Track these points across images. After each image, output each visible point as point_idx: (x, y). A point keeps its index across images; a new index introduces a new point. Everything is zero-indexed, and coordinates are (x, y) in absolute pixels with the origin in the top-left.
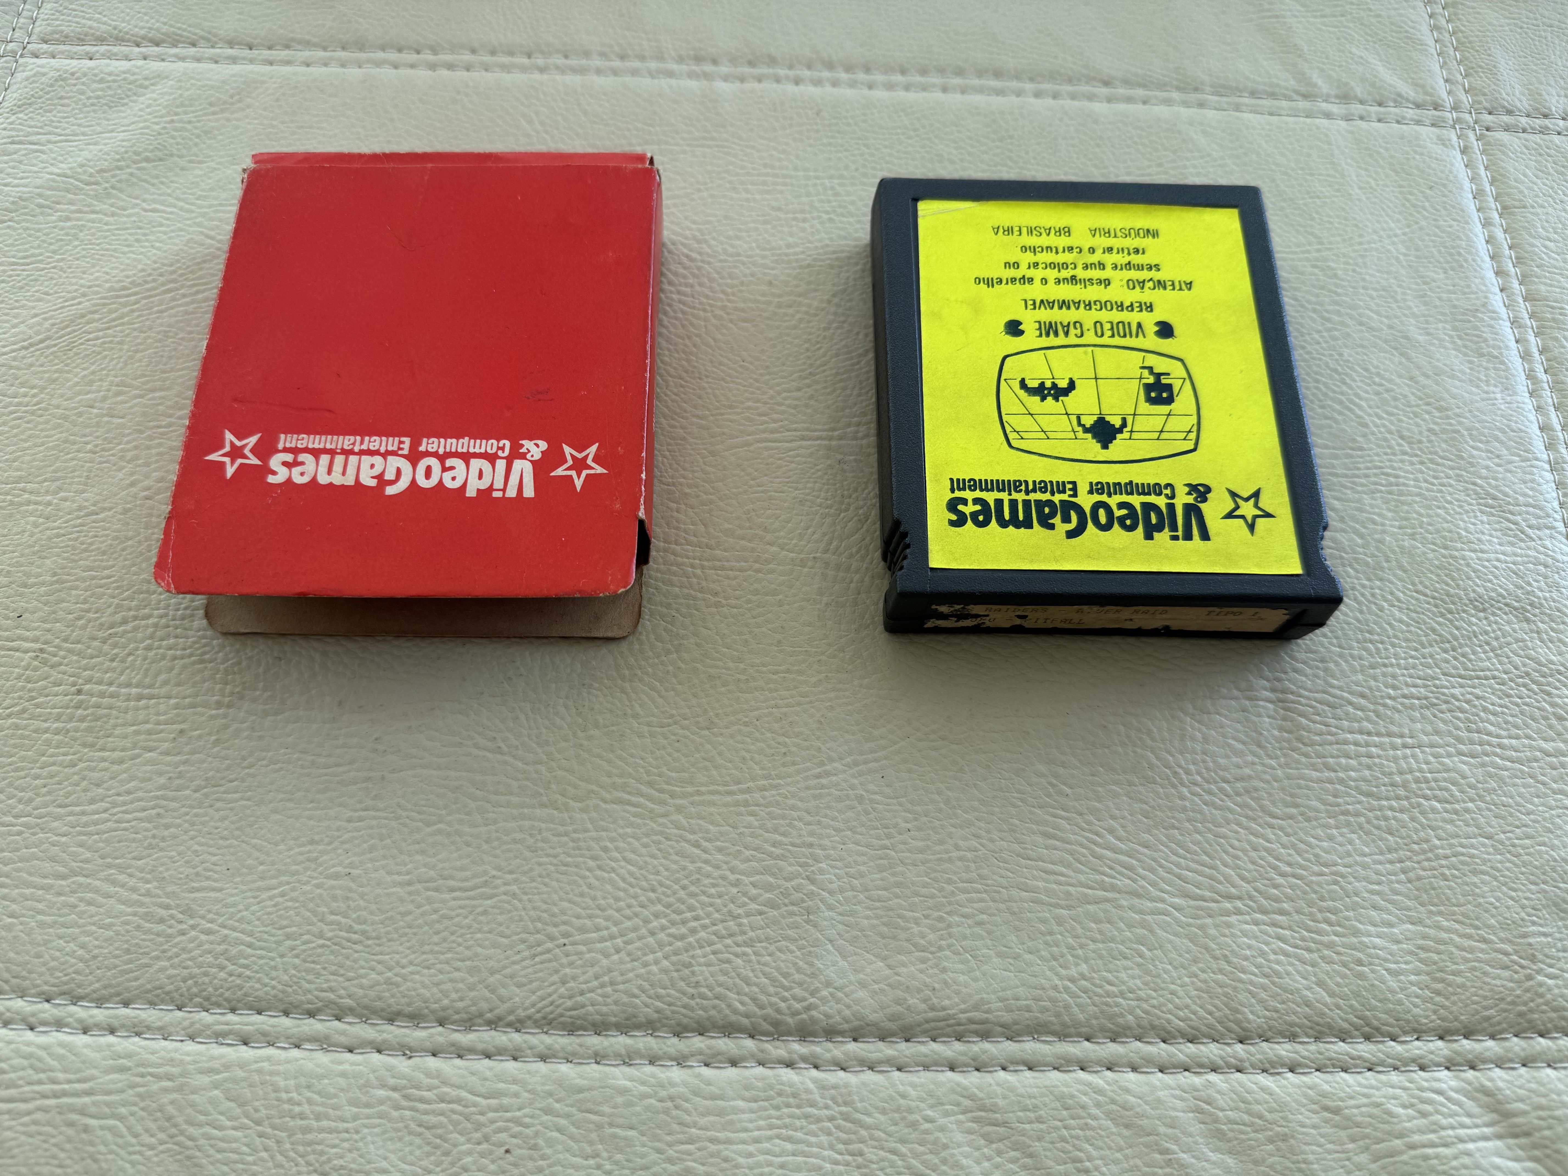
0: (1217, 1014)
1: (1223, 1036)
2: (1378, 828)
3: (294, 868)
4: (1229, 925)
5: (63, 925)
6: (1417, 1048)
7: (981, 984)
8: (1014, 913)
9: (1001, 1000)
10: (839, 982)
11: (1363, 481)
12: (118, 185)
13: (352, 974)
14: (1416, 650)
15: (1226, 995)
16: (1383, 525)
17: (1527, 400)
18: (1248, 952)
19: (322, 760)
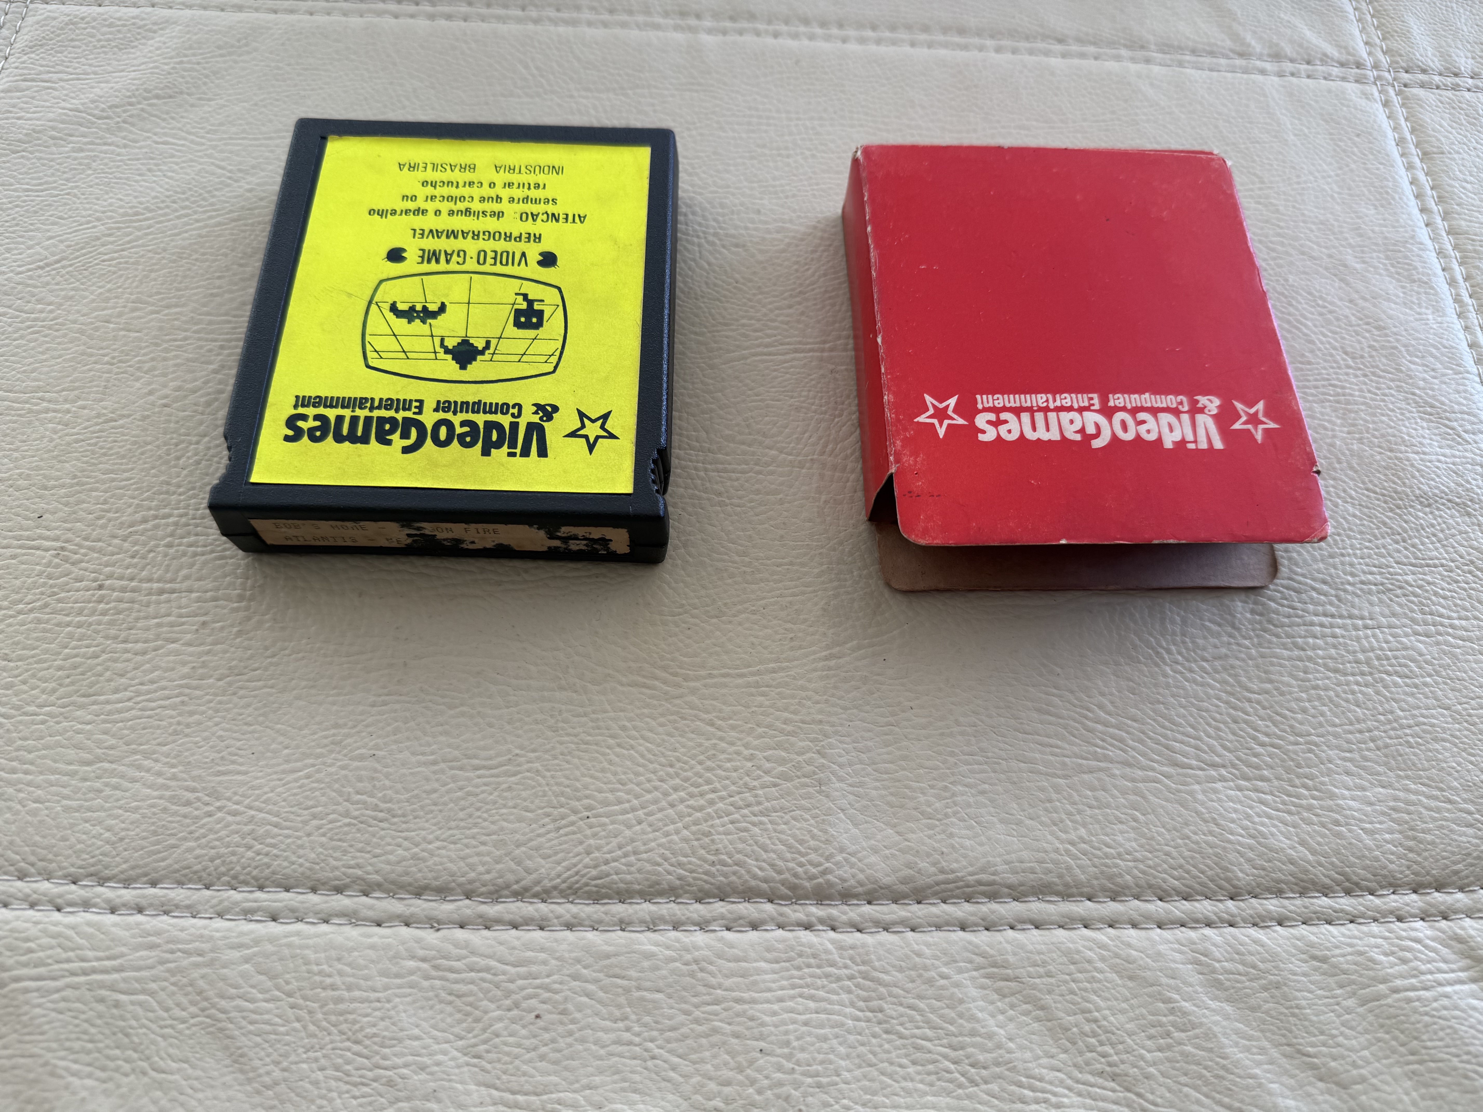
3: (319, 750)
4: (1215, 791)
5: (89, 809)
6: (1394, 901)
9: (1007, 863)
10: (853, 848)
12: (130, 120)
13: (378, 851)
14: (1370, 541)
15: (1217, 855)
17: (1456, 321)
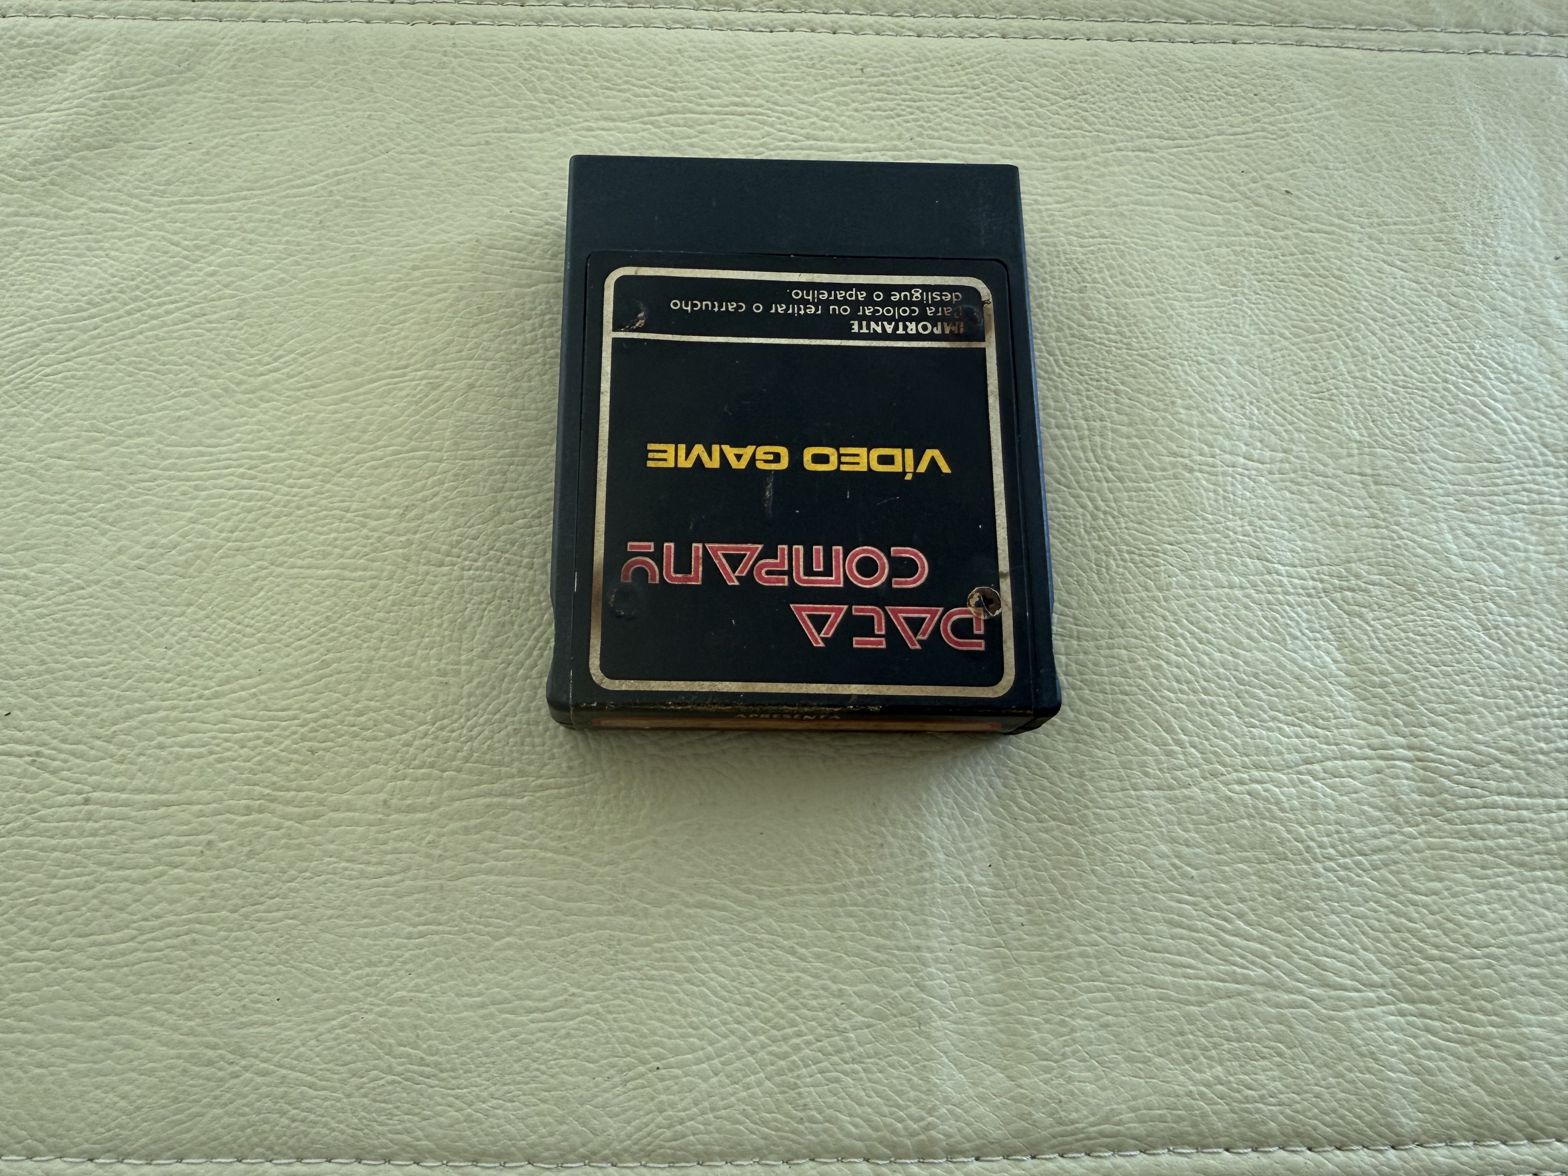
0: (1368, 1118)
1: (1373, 1142)
2: (1534, 902)
7: (1110, 1093)
8: (1141, 1013)
11: (1503, 499)
16: (1526, 551)
18: (1395, 1047)
19: (371, 869)
